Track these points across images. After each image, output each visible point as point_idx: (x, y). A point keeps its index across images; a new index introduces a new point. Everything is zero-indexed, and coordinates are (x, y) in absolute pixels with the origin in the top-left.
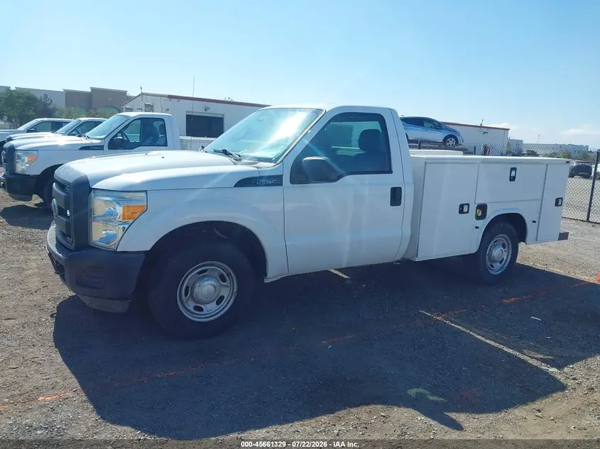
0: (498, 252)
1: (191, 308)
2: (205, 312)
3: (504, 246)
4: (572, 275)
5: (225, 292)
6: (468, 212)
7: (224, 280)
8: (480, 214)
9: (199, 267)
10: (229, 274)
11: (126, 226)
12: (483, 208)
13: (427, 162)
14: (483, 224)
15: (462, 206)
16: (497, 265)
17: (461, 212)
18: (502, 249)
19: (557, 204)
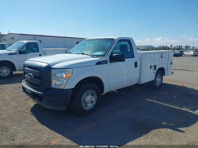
0: (158, 79)
1: (84, 106)
2: (88, 106)
3: (159, 77)
4: (175, 84)
5: (93, 99)
6: (152, 68)
7: (93, 95)
8: (154, 68)
9: (86, 92)
10: (94, 93)
11: (67, 81)
12: (155, 66)
13: (143, 54)
14: (156, 71)
15: (151, 66)
16: (158, 83)
17: (151, 68)
18: (159, 78)
19: (171, 64)
